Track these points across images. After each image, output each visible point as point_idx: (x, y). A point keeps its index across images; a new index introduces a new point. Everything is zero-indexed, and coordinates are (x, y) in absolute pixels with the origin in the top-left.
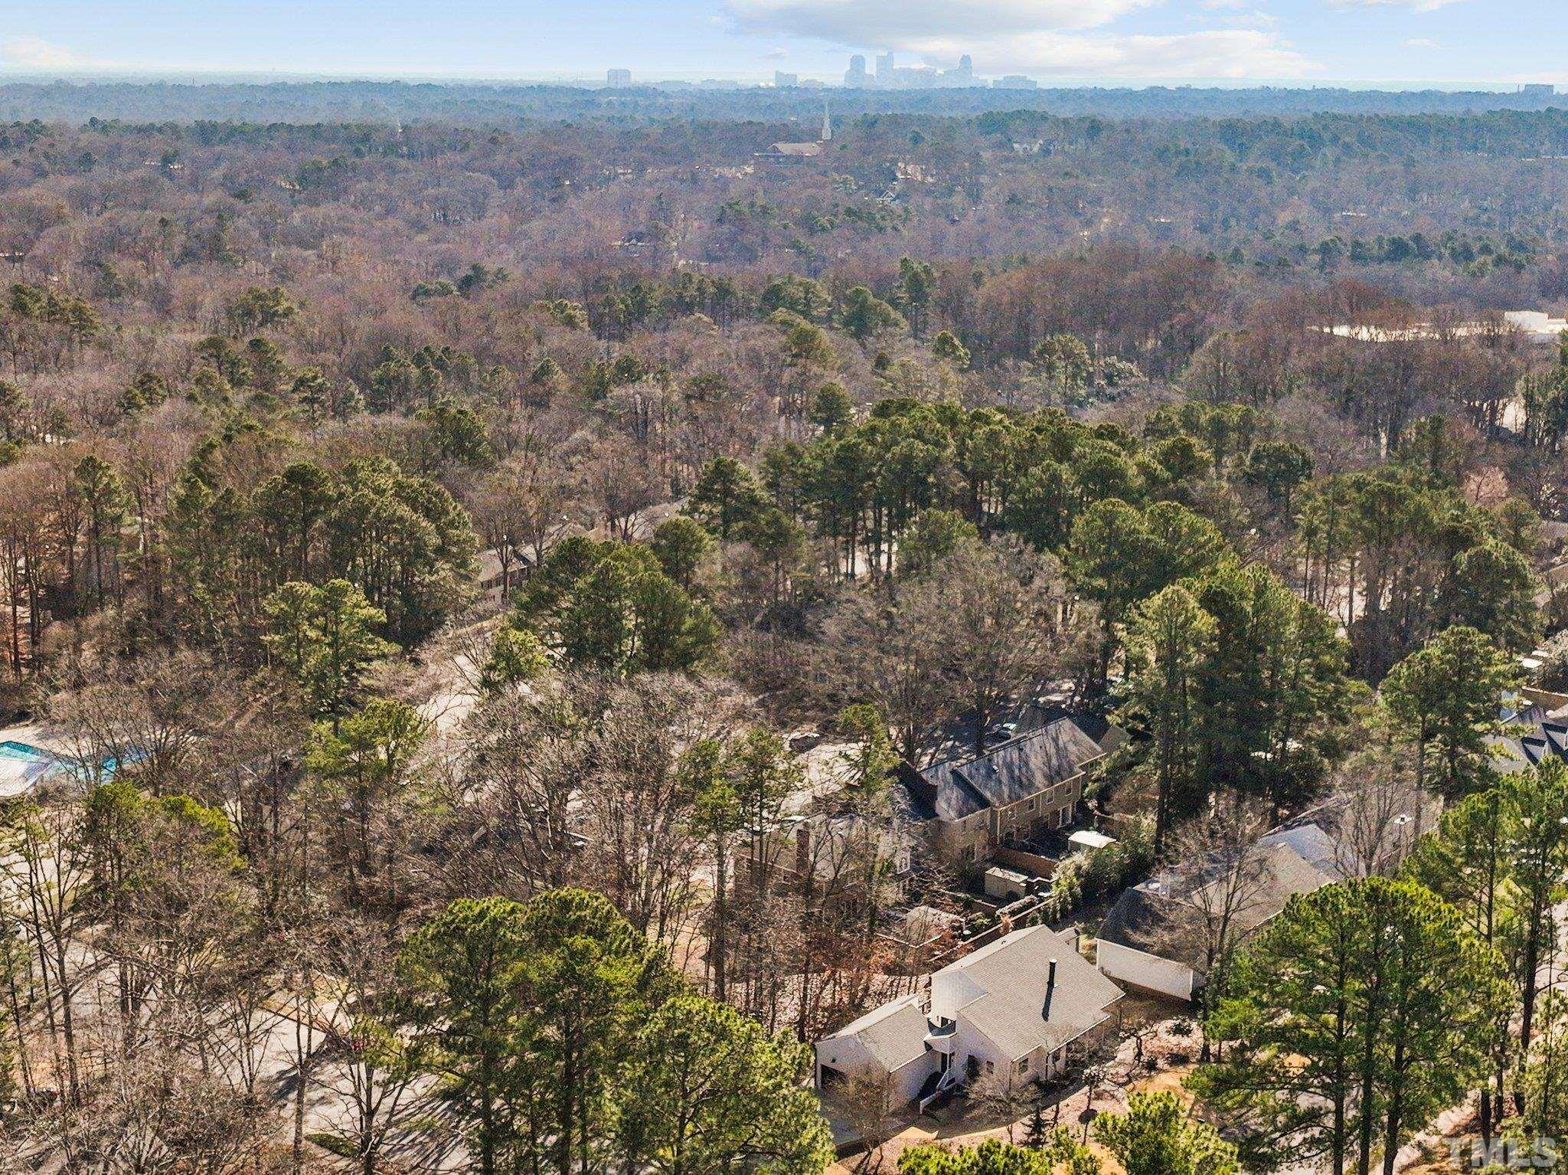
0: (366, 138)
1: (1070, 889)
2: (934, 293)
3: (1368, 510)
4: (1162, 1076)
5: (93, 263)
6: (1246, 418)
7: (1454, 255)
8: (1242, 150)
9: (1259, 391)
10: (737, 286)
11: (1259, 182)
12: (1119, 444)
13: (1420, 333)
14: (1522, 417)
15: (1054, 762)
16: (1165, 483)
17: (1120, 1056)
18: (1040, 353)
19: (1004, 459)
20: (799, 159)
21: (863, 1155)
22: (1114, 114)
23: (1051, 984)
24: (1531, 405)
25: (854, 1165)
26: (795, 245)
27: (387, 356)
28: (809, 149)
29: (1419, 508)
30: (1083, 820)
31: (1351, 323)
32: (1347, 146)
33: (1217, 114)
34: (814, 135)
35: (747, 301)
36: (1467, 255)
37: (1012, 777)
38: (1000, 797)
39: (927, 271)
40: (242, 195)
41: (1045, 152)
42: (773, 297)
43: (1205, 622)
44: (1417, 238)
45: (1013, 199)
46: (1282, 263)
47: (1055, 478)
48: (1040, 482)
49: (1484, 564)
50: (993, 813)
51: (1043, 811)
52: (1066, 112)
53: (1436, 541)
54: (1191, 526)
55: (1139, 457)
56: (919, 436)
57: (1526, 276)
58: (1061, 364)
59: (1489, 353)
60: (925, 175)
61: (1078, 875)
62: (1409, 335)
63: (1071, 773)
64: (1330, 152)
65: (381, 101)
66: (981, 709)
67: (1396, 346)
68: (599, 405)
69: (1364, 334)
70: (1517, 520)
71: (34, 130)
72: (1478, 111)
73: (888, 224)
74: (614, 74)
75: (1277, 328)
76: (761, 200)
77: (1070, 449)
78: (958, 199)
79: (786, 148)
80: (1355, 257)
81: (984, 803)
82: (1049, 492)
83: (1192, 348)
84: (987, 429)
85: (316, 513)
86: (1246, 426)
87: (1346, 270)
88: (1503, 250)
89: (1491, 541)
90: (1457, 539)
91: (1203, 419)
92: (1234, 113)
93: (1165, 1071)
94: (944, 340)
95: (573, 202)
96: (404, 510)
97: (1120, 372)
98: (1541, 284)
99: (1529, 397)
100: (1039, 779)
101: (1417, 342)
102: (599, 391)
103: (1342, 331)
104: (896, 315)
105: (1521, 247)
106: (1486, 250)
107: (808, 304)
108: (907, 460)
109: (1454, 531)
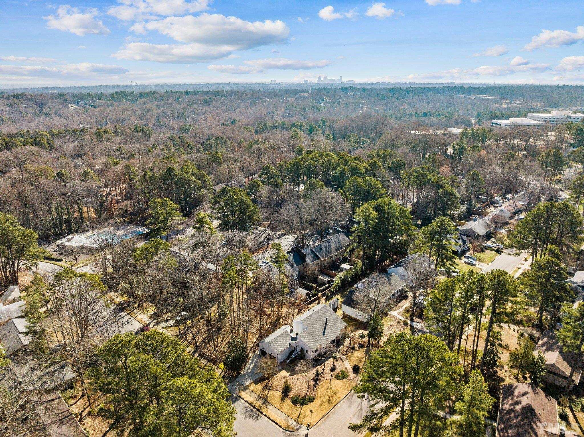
0: (218, 93)
1: (338, 285)
2: (328, 124)
3: (418, 178)
4: (356, 352)
5: (158, 119)
6: (391, 153)
7: (436, 116)
8: (394, 94)
9: (395, 146)
10: (286, 123)
11: (397, 100)
12: (360, 162)
13: (430, 132)
14: (452, 151)
15: (338, 246)
16: (370, 171)
17: (345, 343)
18: (348, 137)
19: (332, 165)
20: (304, 97)
21: (267, 381)
22: (369, 87)
23: (326, 324)
24: (454, 149)
25: (264, 385)
26: (301, 114)
27: (210, 139)
28: (307, 95)
29: (430, 178)
30: (344, 260)
31: (415, 131)
32: (415, 93)
33: (389, 87)
34: (308, 92)
35: (288, 126)
36: (439, 115)
37: (326, 251)
38: (323, 256)
39: (326, 119)
40: (189, 105)
41: (354, 95)
42: (293, 125)
43: (374, 214)
44: (429, 112)
45: (346, 104)
46: (401, 117)
47: (343, 170)
48: (340, 171)
49: (446, 193)
50: (321, 261)
51: (334, 258)
52: (359, 87)
53: (434, 186)
54: (375, 183)
55: (364, 165)
56: (313, 160)
57: (451, 120)
58: (352, 140)
59: (445, 137)
60: (330, 99)
61: (340, 280)
62: (428, 133)
63: (342, 248)
64: (411, 94)
65: (226, 86)
66: (322, 229)
67: (425, 136)
68: (250, 150)
69: (418, 133)
70: (453, 180)
71: (154, 92)
72: (441, 86)
73: (320, 110)
74: (272, 81)
75: (399, 132)
76: (295, 105)
77: (347, 163)
78: (336, 104)
79: (302, 94)
80: (416, 116)
81: (318, 258)
82: (342, 174)
83: (381, 136)
84: (328, 158)
85: (173, 178)
86: (391, 155)
87: (414, 119)
88: (447, 114)
89: (448, 186)
90: (439, 186)
91: (381, 153)
92: (392, 87)
93: (357, 351)
94: (328, 135)
95: (258, 106)
96: (193, 178)
97: (365, 141)
98: (455, 121)
99: (454, 147)
100: (333, 251)
101: (429, 135)
102: (250, 146)
103: (413, 132)
104: (318, 129)
105: (450, 114)
106: (443, 114)
107: (301, 126)
108: (310, 165)
109: (438, 184)
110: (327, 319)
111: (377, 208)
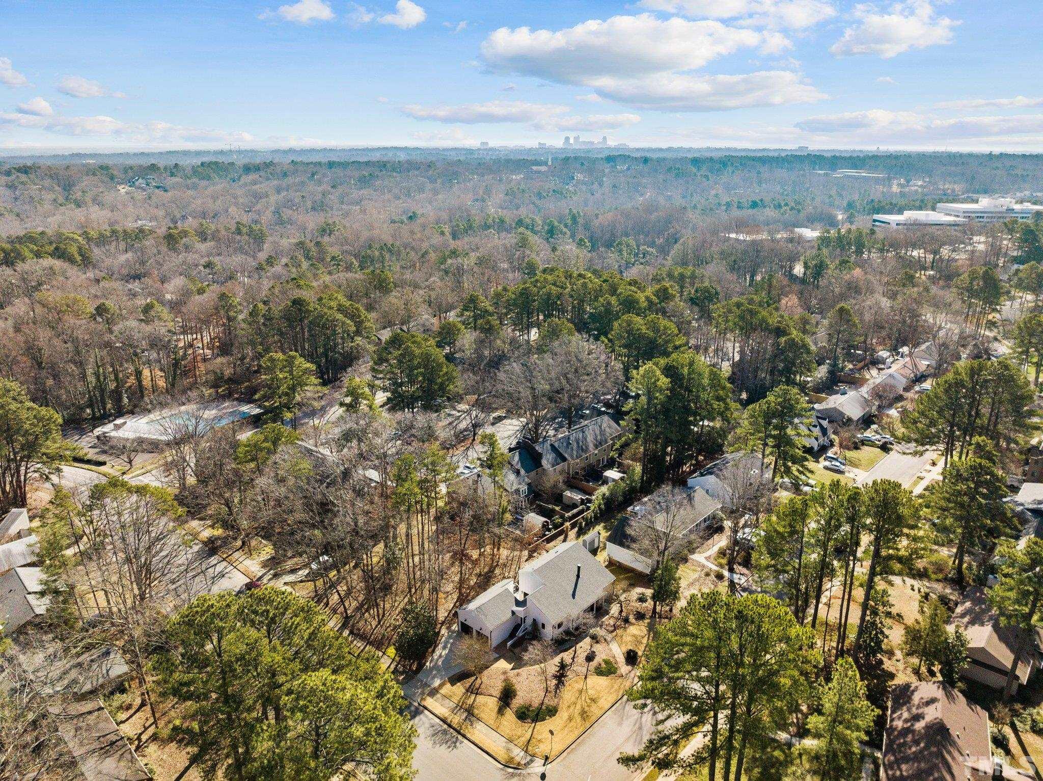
0: (385, 165)
1: (599, 507)
2: (581, 221)
3: (742, 318)
4: (631, 628)
5: (277, 212)
6: (693, 274)
7: (775, 207)
8: (699, 168)
9: (700, 261)
10: (507, 220)
11: (704, 179)
12: (638, 288)
13: (764, 236)
14: (802, 270)
15: (599, 437)
16: (656, 305)
17: (612, 612)
18: (617, 245)
19: (590, 293)
20: (539, 172)
21: (474, 678)
22: (654, 156)
23: (578, 576)
24: (806, 266)
25: (468, 685)
26: (533, 203)
27: (370, 247)
28: (543, 169)
29: (763, 317)
30: (611, 464)
31: (737, 233)
32: (736, 166)
34: (546, 163)
35: (511, 225)
36: (780, 206)
37: (578, 446)
38: (572, 457)
39: (578, 213)
40: (333, 187)
41: (628, 169)
42: (520, 223)
43: (664, 381)
44: (761, 200)
45: (614, 186)
46: (711, 209)
47: (609, 303)
48: (603, 305)
49: (792, 344)
50: (569, 464)
51: (592, 460)
52: (637, 155)
53: (771, 332)
54: (665, 327)
55: (646, 294)
56: (554, 284)
57: (801, 214)
58: (625, 249)
59: (790, 245)
60: (585, 177)
61: (603, 499)
62: (759, 237)
63: (606, 442)
64: (730, 169)
66: (570, 409)
67: (754, 242)
68: (442, 267)
69: (741, 237)
70: (805, 322)
71: (271, 164)
72: (783, 154)
73: (568, 195)
75: (708, 235)
76: (522, 186)
77: (616, 290)
78: (596, 186)
79: (534, 168)
80: (738, 207)
81: (564, 459)
82: (606, 309)
83: (676, 242)
84: (582, 281)
86: (693, 277)
87: (736, 213)
88: (793, 204)
89: (795, 332)
90: (779, 332)
91: (676, 273)
92: (697, 155)
93: (633, 624)
94: (581, 240)
95: (456, 188)
97: (648, 252)
98: (807, 217)
99: (805, 264)
100: (591, 446)
101: (761, 240)
102: (443, 260)
103: (733, 236)
104: (565, 230)
105: (799, 203)
106: (786, 205)
107: (533, 225)
108: (549, 295)
109: (778, 328)
110: (579, 568)
111: (669, 371)
